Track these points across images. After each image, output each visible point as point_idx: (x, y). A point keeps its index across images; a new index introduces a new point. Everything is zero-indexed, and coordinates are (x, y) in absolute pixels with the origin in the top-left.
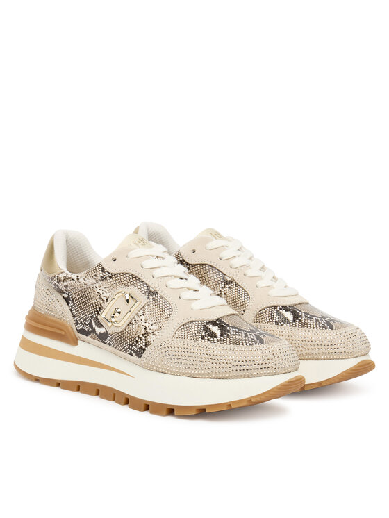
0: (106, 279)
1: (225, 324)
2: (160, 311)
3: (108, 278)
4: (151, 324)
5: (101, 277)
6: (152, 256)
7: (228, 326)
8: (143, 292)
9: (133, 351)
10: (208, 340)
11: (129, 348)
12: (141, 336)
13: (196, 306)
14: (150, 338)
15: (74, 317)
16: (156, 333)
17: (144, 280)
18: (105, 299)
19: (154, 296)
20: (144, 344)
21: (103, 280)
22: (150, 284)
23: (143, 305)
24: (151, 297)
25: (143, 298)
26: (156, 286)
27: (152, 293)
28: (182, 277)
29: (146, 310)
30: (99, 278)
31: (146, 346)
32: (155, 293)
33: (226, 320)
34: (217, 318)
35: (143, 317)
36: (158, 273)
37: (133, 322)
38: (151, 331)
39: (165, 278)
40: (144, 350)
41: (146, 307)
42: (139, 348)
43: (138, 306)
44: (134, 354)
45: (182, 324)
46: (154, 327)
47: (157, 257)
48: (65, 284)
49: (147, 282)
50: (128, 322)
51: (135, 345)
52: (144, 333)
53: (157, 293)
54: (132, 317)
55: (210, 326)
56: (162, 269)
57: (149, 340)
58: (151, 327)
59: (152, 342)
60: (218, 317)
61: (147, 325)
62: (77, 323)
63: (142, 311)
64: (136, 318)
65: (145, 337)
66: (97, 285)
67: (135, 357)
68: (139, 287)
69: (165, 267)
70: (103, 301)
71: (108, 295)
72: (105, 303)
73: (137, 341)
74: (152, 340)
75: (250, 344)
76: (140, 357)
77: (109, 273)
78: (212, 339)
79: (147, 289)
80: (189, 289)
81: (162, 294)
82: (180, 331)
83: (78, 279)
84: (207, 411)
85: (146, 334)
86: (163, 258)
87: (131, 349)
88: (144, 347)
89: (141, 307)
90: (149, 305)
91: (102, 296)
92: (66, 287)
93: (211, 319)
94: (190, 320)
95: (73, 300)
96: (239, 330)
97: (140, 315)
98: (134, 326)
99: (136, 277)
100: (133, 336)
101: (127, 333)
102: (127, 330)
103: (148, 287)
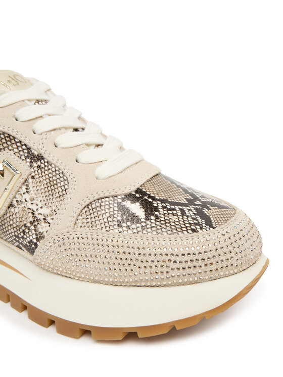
1: (150, 197)
2: (51, 186)
4: (40, 205)
6: (29, 100)
7: (154, 199)
8: (23, 157)
9: (22, 244)
10: (128, 227)
11: (15, 239)
12: (29, 225)
13: (103, 171)
14: (42, 228)
16: (49, 219)
17: (22, 139)
19: (39, 163)
20: (34, 236)
22: (30, 145)
23: (25, 177)
24: (35, 165)
25: (24, 167)
26: (40, 147)
27: (35, 158)
28: (76, 126)
29: (31, 186)
31: (37, 239)
32: (40, 158)
33: (150, 190)
34: (135, 188)
35: (27, 196)
36: (40, 126)
37: (15, 203)
38: (41, 217)
39: (53, 132)
40: (36, 245)
41: (30, 180)
42: (29, 242)
43: (17, 181)
44: (23, 248)
45: (85, 204)
46: (46, 211)
47: (38, 101)
49: (27, 142)
50: (7, 204)
51: (23, 237)
52: (31, 219)
53: (43, 158)
54: (11, 196)
55: (128, 204)
56: (47, 118)
57: (40, 230)
58: (40, 211)
59: (45, 234)
60: (137, 186)
61: (34, 207)
63: (24, 187)
64: (18, 197)
65: (35, 226)
67: (25, 253)
68: (16, 150)
69: (49, 115)
73: (24, 232)
74: (44, 230)
75: (194, 231)
76: (32, 253)
78: (134, 226)
79: (28, 153)
80: (88, 145)
81: (50, 159)
82: (84, 216)
84: (140, 336)
85: (35, 222)
86: (46, 101)
87: (18, 242)
88: (35, 241)
89: (22, 181)
90: (33, 177)
93: (127, 191)
94: (97, 197)
96: (171, 203)
97: (22, 193)
98: (17, 210)
99: (9, 136)
100: (18, 224)
101: (8, 219)
102: (8, 215)
103: (28, 149)
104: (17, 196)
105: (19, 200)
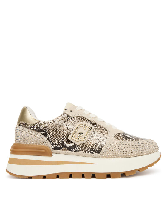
0: (69, 120)
2: (102, 131)
3: (70, 119)
4: (100, 137)
5: (67, 119)
9: (94, 151)
10: (129, 140)
11: (90, 150)
12: (97, 143)
15: (50, 142)
17: (88, 119)
18: (71, 129)
20: (100, 146)
21: (68, 121)
22: (91, 120)
24: (94, 126)
27: (94, 124)
29: (95, 131)
30: (66, 120)
31: (102, 147)
37: (90, 137)
38: (102, 140)
40: (101, 149)
42: (98, 149)
45: (114, 135)
48: (45, 125)
52: (98, 141)
53: (96, 124)
54: (89, 135)
57: (102, 144)
59: (104, 145)
61: (98, 138)
62: (53, 144)
63: (93, 132)
66: (64, 124)
67: (95, 154)
68: (87, 122)
70: (70, 130)
71: (72, 127)
72: (72, 131)
73: (96, 146)
76: (99, 153)
77: (70, 117)
81: (98, 124)
82: (115, 138)
83: (54, 122)
85: (100, 142)
87: (92, 150)
90: (95, 129)
91: (69, 128)
92: (45, 127)
95: (49, 134)
97: (93, 134)
98: (91, 139)
99: (84, 118)
100: (93, 144)
101: (88, 143)
102: (88, 142)
103: (91, 122)
104: (91, 135)
105: (92, 136)
